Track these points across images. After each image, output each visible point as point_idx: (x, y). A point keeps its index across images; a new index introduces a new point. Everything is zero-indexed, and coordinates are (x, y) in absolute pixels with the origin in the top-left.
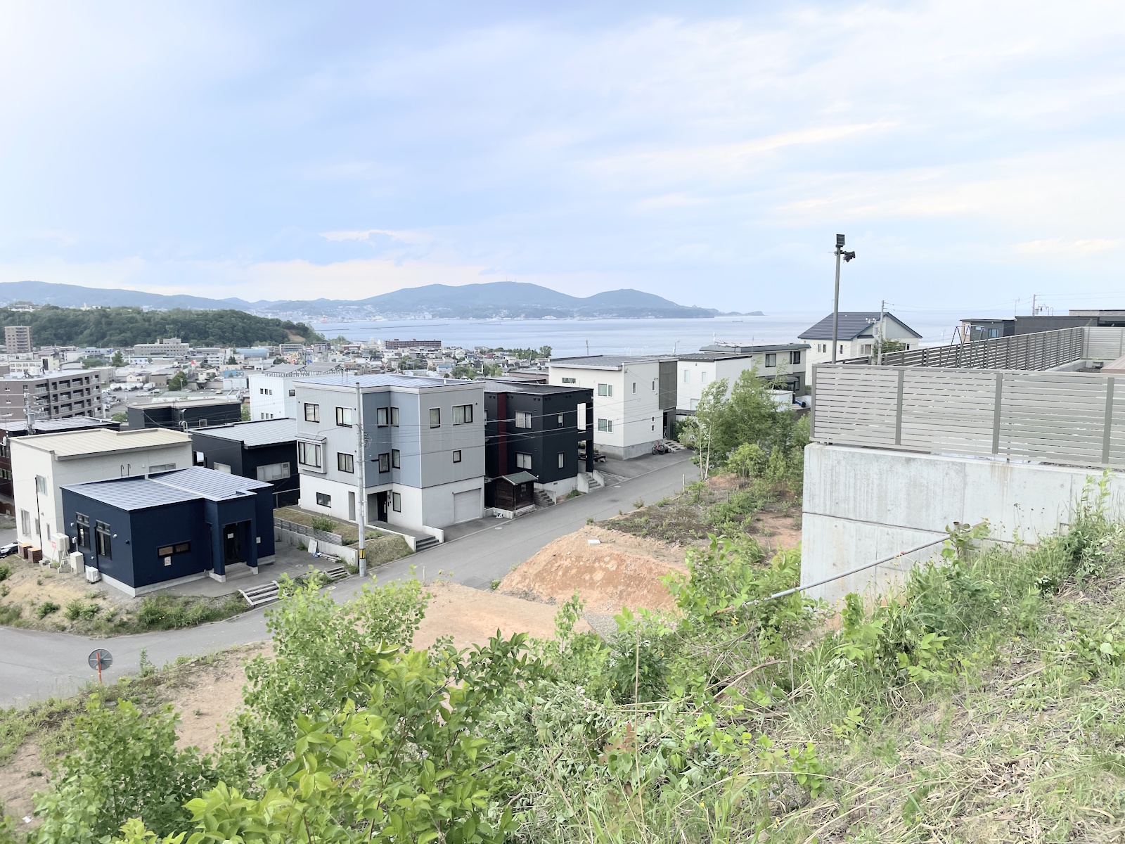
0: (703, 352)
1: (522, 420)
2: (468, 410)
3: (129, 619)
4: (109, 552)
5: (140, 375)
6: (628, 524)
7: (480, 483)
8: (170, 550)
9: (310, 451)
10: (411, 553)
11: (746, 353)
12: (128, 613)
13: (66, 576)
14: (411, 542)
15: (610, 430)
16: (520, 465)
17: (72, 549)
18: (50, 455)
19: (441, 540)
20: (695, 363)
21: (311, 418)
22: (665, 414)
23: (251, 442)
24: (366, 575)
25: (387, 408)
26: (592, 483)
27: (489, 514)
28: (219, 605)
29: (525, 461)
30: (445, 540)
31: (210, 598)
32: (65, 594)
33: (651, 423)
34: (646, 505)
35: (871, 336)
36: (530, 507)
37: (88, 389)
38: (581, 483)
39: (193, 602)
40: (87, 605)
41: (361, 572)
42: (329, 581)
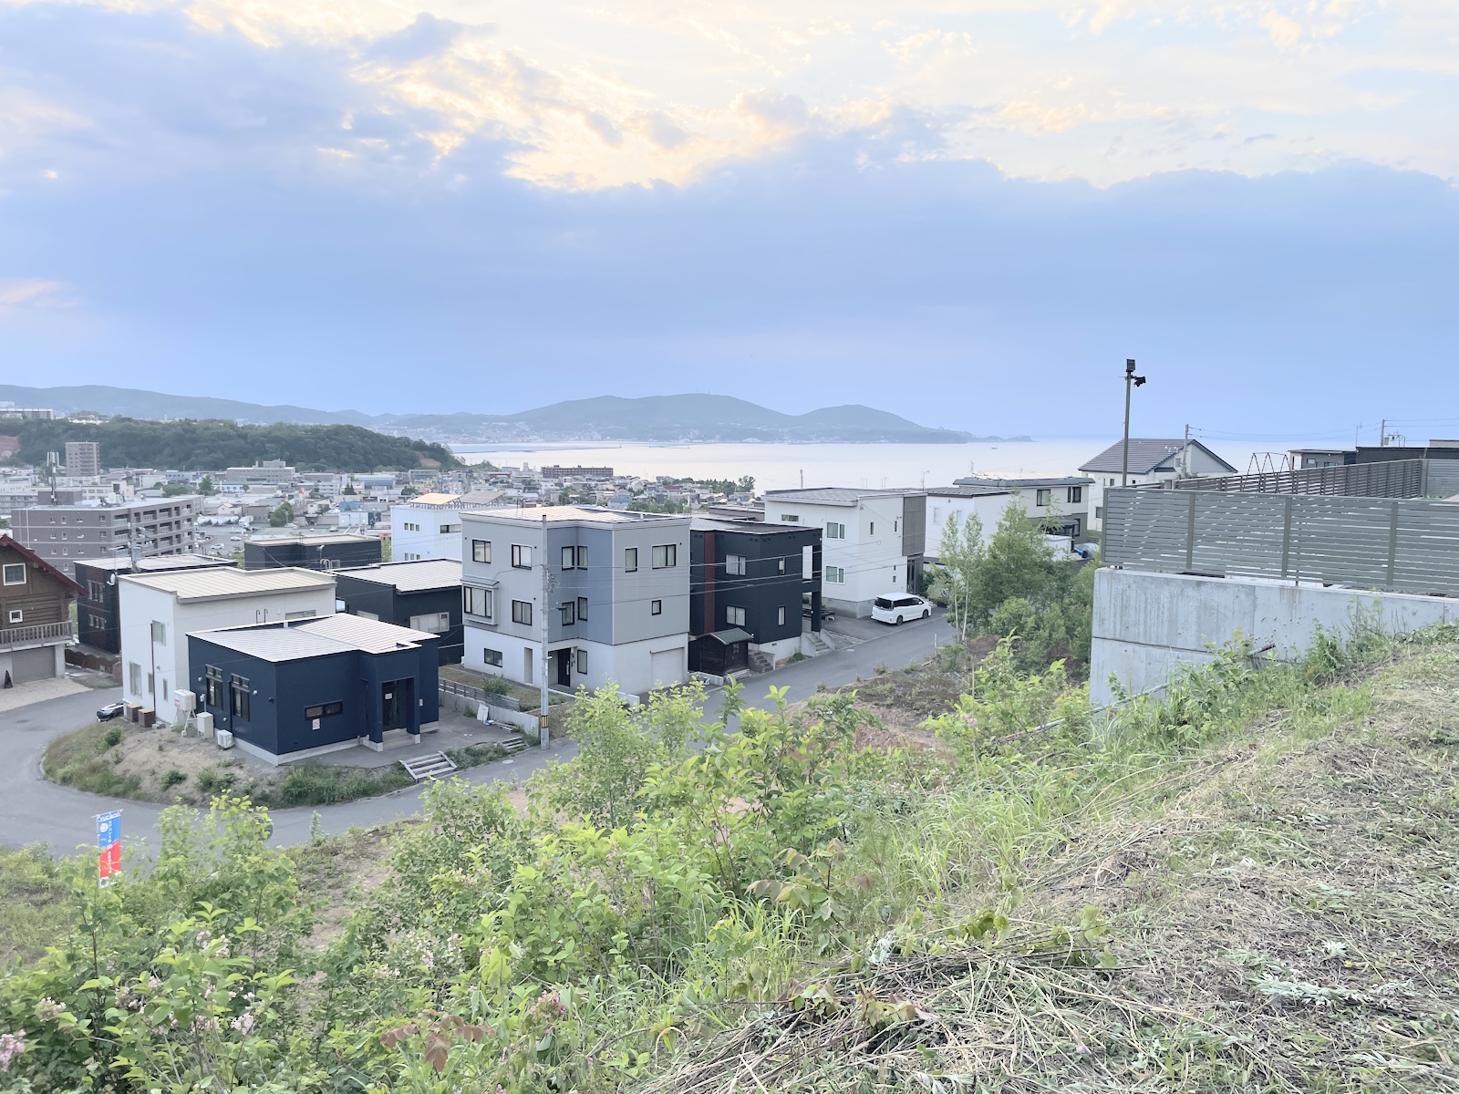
0: (957, 486)
1: (733, 565)
2: (671, 551)
3: (271, 792)
4: (247, 713)
5: (235, 506)
6: (868, 691)
7: (683, 641)
8: (319, 711)
9: (478, 597)
11: (1011, 488)
12: (270, 784)
13: (192, 741)
15: (841, 581)
16: (730, 620)
17: (199, 709)
18: (171, 598)
20: (947, 499)
21: (480, 558)
22: (910, 562)
23: (402, 587)
24: (549, 747)
25: (573, 547)
26: (819, 645)
28: (377, 776)
29: (737, 615)
31: (366, 769)
32: (194, 762)
33: (892, 573)
34: (889, 671)
35: (1172, 469)
36: (744, 672)
37: (177, 522)
38: (803, 643)
39: (347, 773)
40: (221, 774)
41: (543, 744)
42: (505, 754)
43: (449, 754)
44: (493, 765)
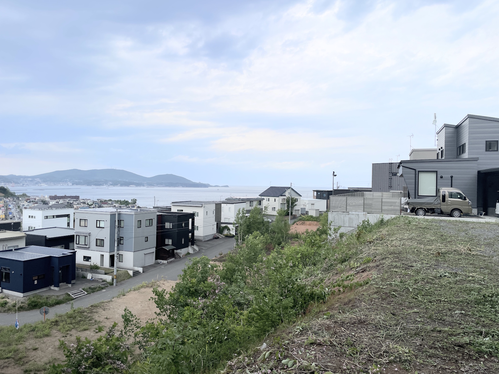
0: (226, 200)
1: (168, 225)
2: (151, 221)
3: (23, 305)
4: (8, 279)
7: (154, 250)
8: (36, 278)
9: (82, 239)
10: (131, 277)
11: (243, 201)
12: (22, 303)
14: (131, 273)
15: (197, 230)
16: (166, 243)
19: (142, 272)
20: (226, 204)
21: (83, 225)
22: (217, 223)
23: (49, 236)
24: (116, 285)
26: (194, 250)
27: (157, 262)
28: (61, 298)
29: (169, 242)
30: (143, 272)
31: (56, 296)
33: (212, 227)
35: (285, 196)
36: (173, 259)
38: (190, 250)
39: (50, 297)
41: (114, 284)
42: (103, 288)
43: (83, 289)
44: (99, 292)
